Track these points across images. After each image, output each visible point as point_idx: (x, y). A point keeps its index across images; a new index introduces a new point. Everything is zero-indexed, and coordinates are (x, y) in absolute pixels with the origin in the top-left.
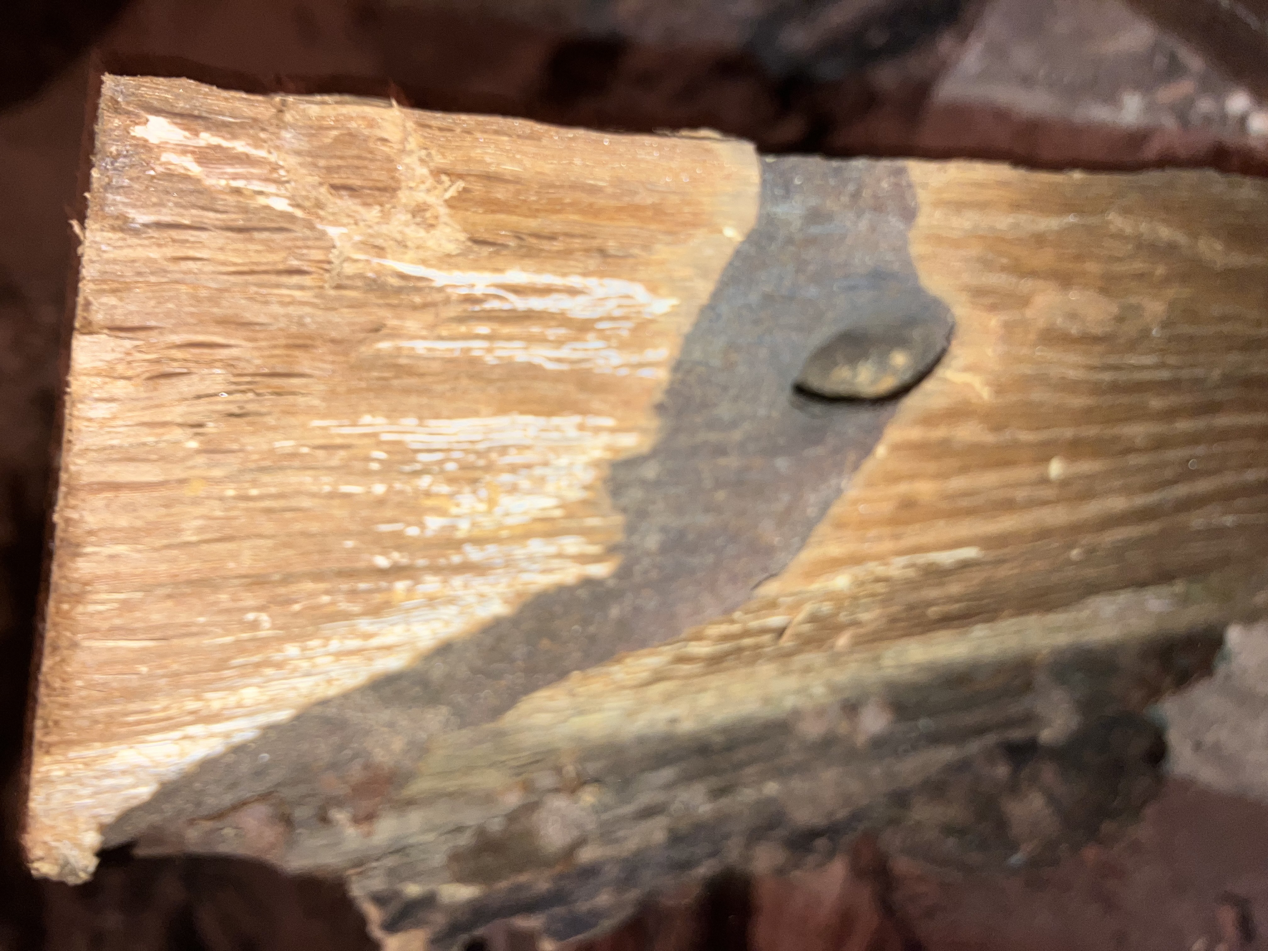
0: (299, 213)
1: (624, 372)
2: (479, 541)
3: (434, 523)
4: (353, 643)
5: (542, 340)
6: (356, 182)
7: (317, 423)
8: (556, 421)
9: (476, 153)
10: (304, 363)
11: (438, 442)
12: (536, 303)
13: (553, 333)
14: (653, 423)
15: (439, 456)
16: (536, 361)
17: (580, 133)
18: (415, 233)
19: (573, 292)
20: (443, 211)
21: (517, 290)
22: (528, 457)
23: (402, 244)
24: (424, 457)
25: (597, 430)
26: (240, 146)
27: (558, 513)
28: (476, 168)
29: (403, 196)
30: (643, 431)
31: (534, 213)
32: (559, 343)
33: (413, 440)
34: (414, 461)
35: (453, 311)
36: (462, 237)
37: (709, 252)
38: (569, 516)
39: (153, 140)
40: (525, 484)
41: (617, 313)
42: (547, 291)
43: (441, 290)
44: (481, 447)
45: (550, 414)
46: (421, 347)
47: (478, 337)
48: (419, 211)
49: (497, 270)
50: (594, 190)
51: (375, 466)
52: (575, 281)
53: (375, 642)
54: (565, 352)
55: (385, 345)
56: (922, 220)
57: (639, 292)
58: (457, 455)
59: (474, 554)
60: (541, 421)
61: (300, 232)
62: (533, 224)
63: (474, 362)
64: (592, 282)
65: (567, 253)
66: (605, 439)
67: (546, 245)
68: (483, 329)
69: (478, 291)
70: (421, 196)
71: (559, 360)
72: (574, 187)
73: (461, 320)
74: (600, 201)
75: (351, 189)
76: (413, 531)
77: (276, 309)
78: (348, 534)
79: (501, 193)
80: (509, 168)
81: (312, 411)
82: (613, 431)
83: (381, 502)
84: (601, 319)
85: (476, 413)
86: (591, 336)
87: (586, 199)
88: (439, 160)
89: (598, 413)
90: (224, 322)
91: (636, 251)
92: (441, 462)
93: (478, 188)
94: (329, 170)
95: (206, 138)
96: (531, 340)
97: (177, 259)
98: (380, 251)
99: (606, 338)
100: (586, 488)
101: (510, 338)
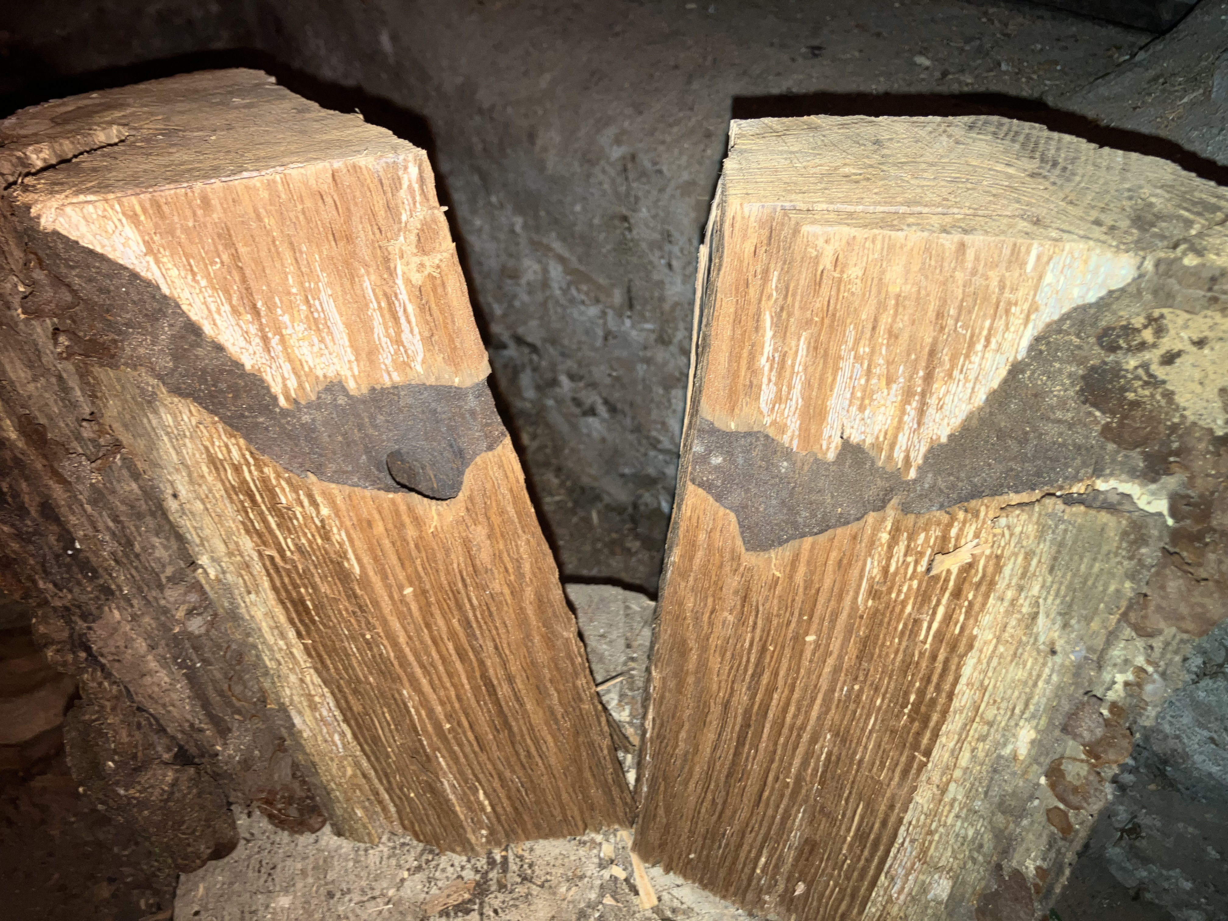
0: (403, 225)
1: (383, 367)
2: (283, 341)
3: (286, 318)
4: (213, 307)
5: (386, 329)
6: (422, 240)
7: (317, 256)
8: (349, 350)
9: (450, 277)
10: (341, 244)
11: (325, 306)
12: (403, 320)
13: (391, 331)
14: (365, 390)
15: (320, 309)
16: (376, 330)
17: (471, 309)
18: (413, 266)
19: (412, 331)
20: (426, 273)
21: (405, 310)
22: (330, 344)
23: (408, 264)
24: (317, 303)
25: (351, 369)
26: (418, 198)
27: (307, 369)
28: (445, 278)
29: (425, 258)
30: (359, 389)
31: (437, 305)
32: (388, 336)
33: (323, 296)
34: (314, 299)
35: (388, 290)
36: (420, 283)
37: (447, 376)
38: (307, 375)
39: (409, 170)
40: (316, 349)
41: (410, 352)
42: (409, 322)
43: (394, 283)
44: (329, 324)
45: (352, 346)
46: (367, 284)
47: (379, 303)
48: (422, 265)
49: (410, 300)
50: (453, 322)
51: (307, 285)
52: (416, 330)
53: (216, 316)
54: (384, 340)
55: (363, 271)
56: (490, 453)
57: (420, 358)
58: (322, 315)
59: (275, 341)
60: (347, 343)
61: (396, 227)
62: (433, 306)
63: (367, 305)
64: (418, 337)
65: (427, 323)
66: (349, 373)
67: (428, 313)
68: (383, 304)
69: (400, 296)
70: (428, 264)
71: (379, 339)
72: (452, 314)
73: (385, 294)
74: (450, 327)
75: (419, 240)
76: (279, 312)
77: (360, 226)
78: (268, 286)
79: (440, 290)
80: (449, 290)
81: (320, 253)
82: (354, 376)
83: (289, 293)
84: (404, 347)
85: (341, 315)
86: (395, 347)
87: (449, 321)
88: (443, 265)
89: (358, 366)
90: (348, 210)
91: (437, 348)
92: (317, 310)
93: (438, 282)
94: (423, 230)
95: (416, 187)
96: (385, 324)
97: (369, 189)
98: (402, 257)
99: (396, 353)
100: (325, 376)
101: (382, 316)
